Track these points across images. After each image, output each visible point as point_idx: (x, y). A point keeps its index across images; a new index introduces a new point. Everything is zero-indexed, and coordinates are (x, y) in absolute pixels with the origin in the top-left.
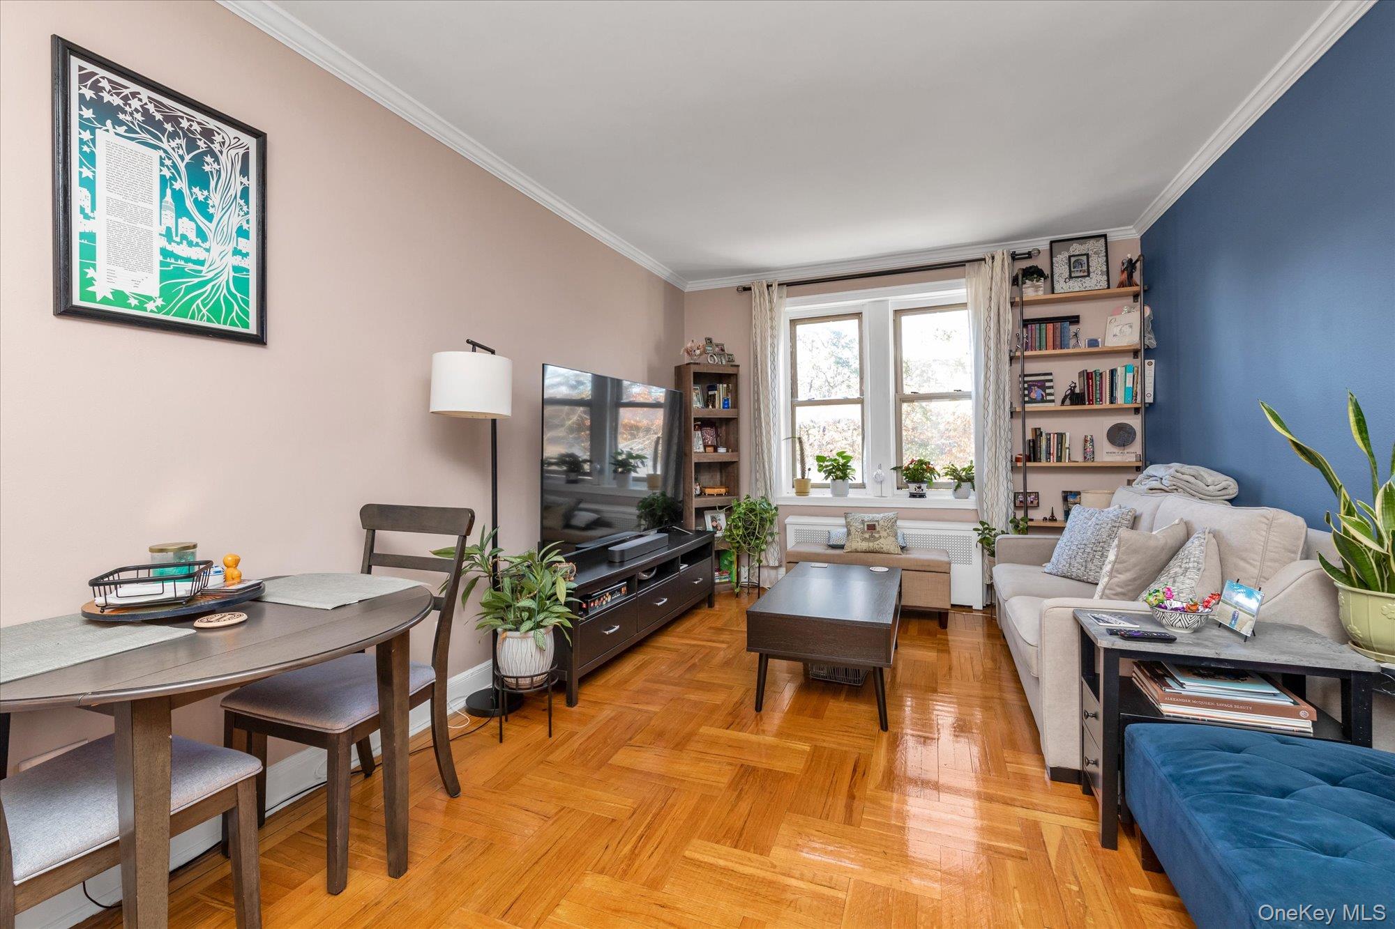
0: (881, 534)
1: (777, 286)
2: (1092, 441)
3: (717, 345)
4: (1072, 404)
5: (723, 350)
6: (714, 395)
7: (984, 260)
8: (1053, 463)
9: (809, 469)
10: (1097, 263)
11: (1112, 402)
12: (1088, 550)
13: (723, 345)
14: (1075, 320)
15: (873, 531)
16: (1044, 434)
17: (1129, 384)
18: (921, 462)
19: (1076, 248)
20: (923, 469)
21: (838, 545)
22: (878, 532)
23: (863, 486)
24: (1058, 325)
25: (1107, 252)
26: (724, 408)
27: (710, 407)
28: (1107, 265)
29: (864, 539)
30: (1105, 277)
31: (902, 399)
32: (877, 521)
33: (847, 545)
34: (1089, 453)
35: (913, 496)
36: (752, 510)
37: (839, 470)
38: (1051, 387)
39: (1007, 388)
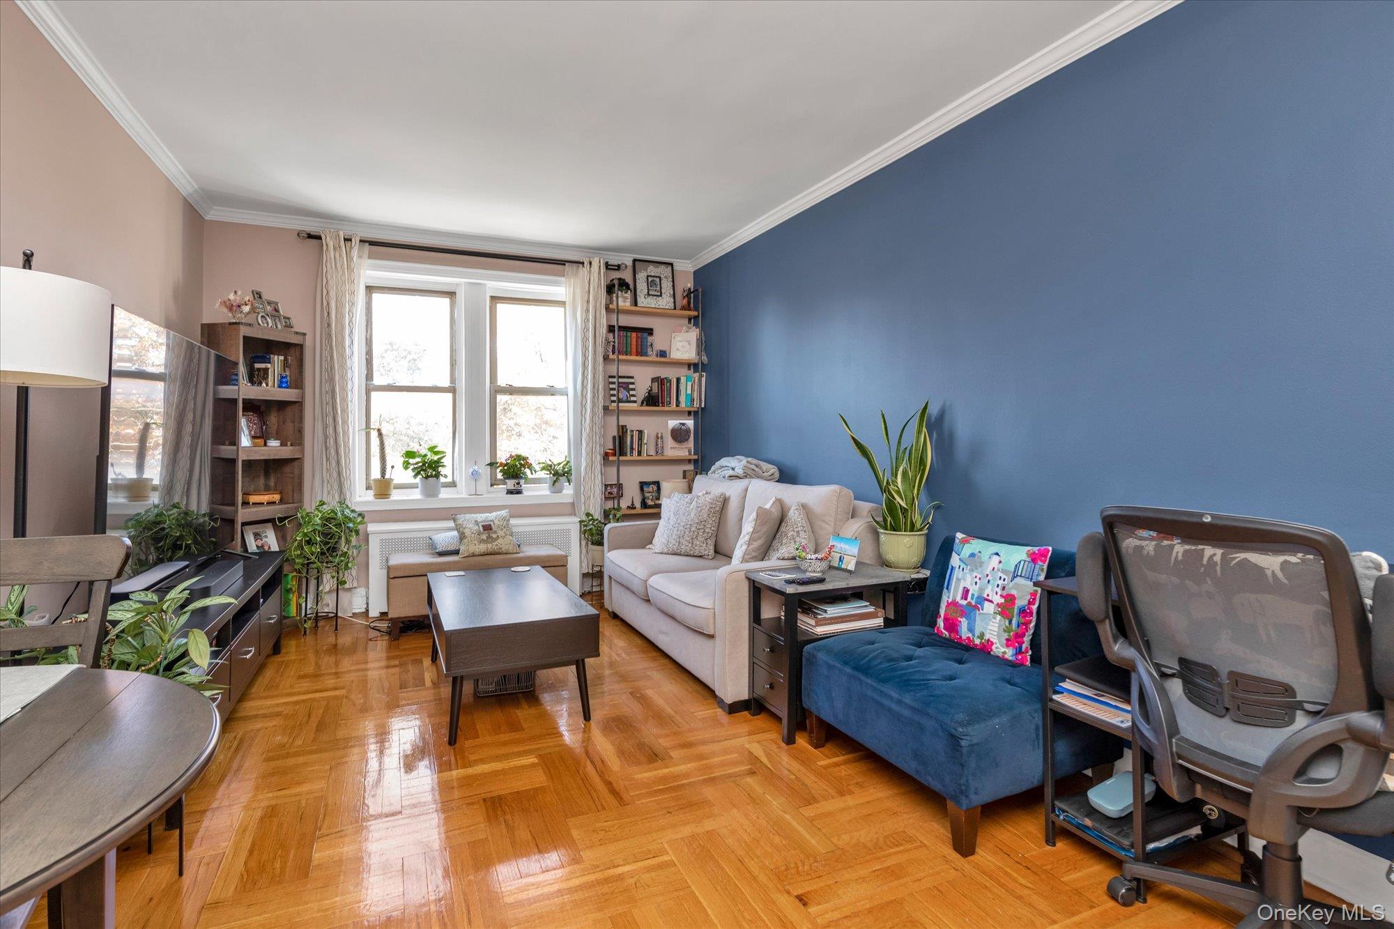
0: (499, 534)
1: (358, 242)
2: (662, 438)
3: (269, 303)
4: (647, 405)
5: (277, 310)
6: (266, 370)
7: (583, 263)
8: (635, 457)
9: (393, 467)
10: (667, 285)
11: (677, 406)
12: (693, 529)
13: (277, 304)
14: (650, 332)
15: (490, 531)
16: (628, 431)
17: (689, 392)
18: (519, 457)
19: (652, 270)
20: (521, 464)
21: (448, 551)
22: (495, 532)
23: (453, 484)
24: (640, 334)
25: (673, 278)
26: (280, 386)
27: (264, 384)
28: (674, 289)
29: (482, 541)
30: (672, 300)
31: (497, 390)
32: (491, 521)
33: (462, 548)
34: (659, 449)
35: (510, 492)
36: (329, 520)
37: (429, 469)
38: (633, 389)
39: (600, 387)
